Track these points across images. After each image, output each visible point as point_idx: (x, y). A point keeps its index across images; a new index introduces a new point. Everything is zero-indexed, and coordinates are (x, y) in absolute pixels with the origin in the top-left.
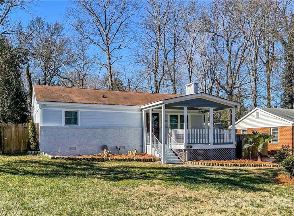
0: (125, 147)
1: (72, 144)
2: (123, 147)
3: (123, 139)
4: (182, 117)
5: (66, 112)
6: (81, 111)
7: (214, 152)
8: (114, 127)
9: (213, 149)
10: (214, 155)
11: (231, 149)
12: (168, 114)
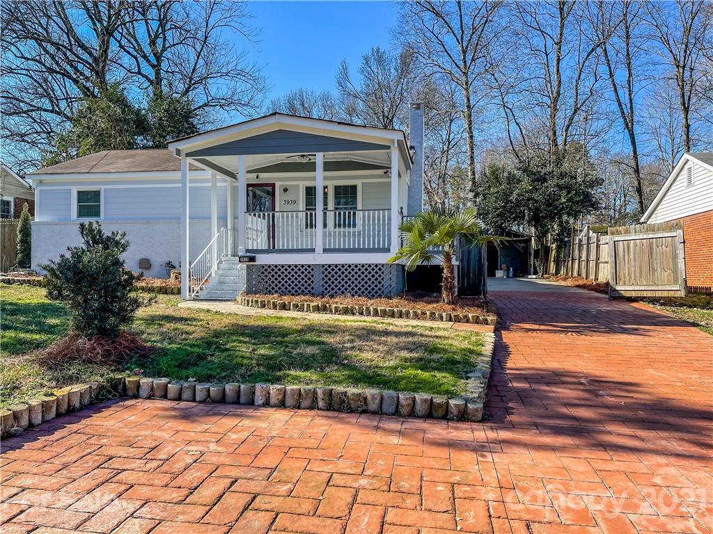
4: (336, 188)
5: (79, 192)
6: (105, 189)
7: (326, 273)
8: (167, 219)
9: (323, 266)
10: (326, 282)
11: (383, 266)
12: (299, 185)
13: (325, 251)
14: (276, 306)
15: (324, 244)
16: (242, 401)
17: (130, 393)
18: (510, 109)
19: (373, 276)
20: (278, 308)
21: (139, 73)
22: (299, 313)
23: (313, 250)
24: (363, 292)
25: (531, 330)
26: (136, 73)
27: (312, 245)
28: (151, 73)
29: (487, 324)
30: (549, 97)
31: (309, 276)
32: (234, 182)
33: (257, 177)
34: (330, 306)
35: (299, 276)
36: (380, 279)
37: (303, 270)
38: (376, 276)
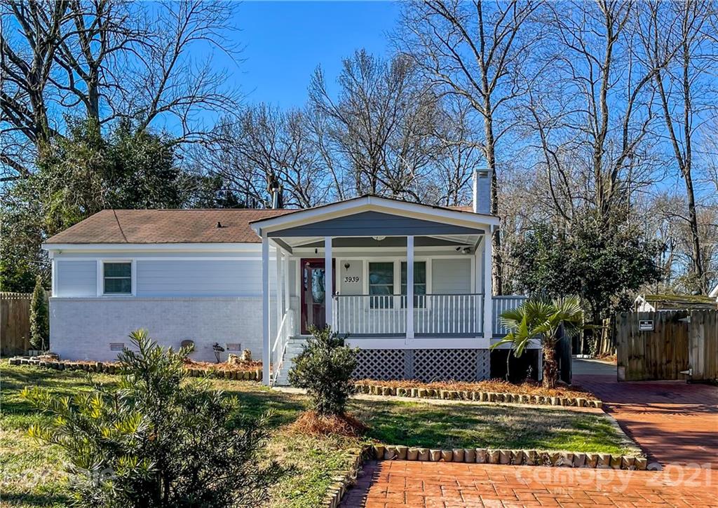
0: (240, 345)
1: (116, 337)
2: (237, 345)
3: (235, 324)
4: (404, 265)
5: (105, 265)
6: (137, 262)
7: (418, 358)
8: (213, 296)
9: (414, 351)
10: (418, 368)
11: (476, 351)
12: (362, 261)
13: (416, 335)
14: (382, 392)
15: (415, 329)
16: (467, 460)
17: (379, 457)
18: (554, 154)
19: (466, 361)
20: (383, 393)
21: (72, 88)
22: (407, 398)
23: (404, 335)
24: (463, 378)
25: (642, 411)
26: (68, 89)
27: (402, 329)
28: (84, 88)
29: (594, 407)
30: (594, 134)
31: (400, 361)
32: (290, 256)
33: (316, 252)
34: (438, 391)
35: (389, 361)
36: (473, 364)
37: (393, 355)
38: (470, 361)
